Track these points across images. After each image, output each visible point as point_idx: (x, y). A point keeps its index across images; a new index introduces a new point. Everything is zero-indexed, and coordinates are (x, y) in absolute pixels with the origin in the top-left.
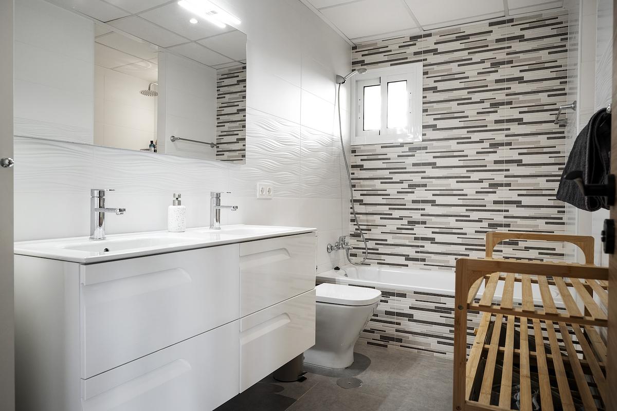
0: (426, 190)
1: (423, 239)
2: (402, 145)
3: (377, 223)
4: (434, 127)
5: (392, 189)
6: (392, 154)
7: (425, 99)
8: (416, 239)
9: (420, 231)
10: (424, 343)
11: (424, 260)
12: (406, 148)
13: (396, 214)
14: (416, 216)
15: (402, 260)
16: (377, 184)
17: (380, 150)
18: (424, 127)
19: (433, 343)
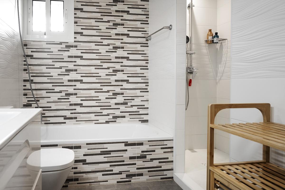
0: (76, 73)
1: (75, 105)
2: (61, 43)
3: (44, 96)
4: (81, 34)
5: (54, 73)
6: (55, 49)
7: (75, 15)
8: (71, 105)
9: (73, 99)
10: (94, 178)
11: (76, 118)
12: (64, 46)
13: (57, 89)
14: (71, 90)
15: (62, 120)
16: (44, 69)
17: (45, 46)
18: (75, 33)
19: (99, 176)
